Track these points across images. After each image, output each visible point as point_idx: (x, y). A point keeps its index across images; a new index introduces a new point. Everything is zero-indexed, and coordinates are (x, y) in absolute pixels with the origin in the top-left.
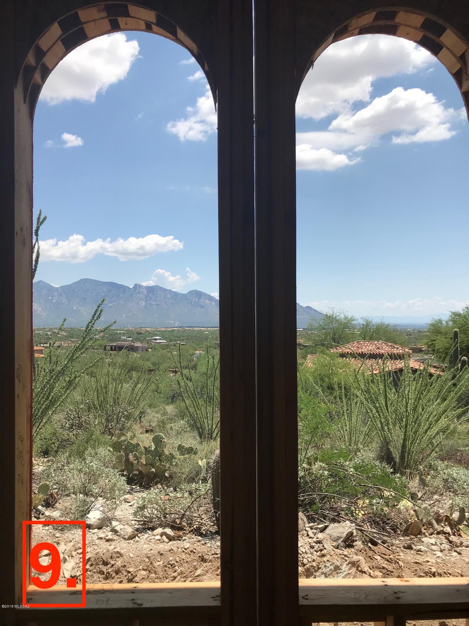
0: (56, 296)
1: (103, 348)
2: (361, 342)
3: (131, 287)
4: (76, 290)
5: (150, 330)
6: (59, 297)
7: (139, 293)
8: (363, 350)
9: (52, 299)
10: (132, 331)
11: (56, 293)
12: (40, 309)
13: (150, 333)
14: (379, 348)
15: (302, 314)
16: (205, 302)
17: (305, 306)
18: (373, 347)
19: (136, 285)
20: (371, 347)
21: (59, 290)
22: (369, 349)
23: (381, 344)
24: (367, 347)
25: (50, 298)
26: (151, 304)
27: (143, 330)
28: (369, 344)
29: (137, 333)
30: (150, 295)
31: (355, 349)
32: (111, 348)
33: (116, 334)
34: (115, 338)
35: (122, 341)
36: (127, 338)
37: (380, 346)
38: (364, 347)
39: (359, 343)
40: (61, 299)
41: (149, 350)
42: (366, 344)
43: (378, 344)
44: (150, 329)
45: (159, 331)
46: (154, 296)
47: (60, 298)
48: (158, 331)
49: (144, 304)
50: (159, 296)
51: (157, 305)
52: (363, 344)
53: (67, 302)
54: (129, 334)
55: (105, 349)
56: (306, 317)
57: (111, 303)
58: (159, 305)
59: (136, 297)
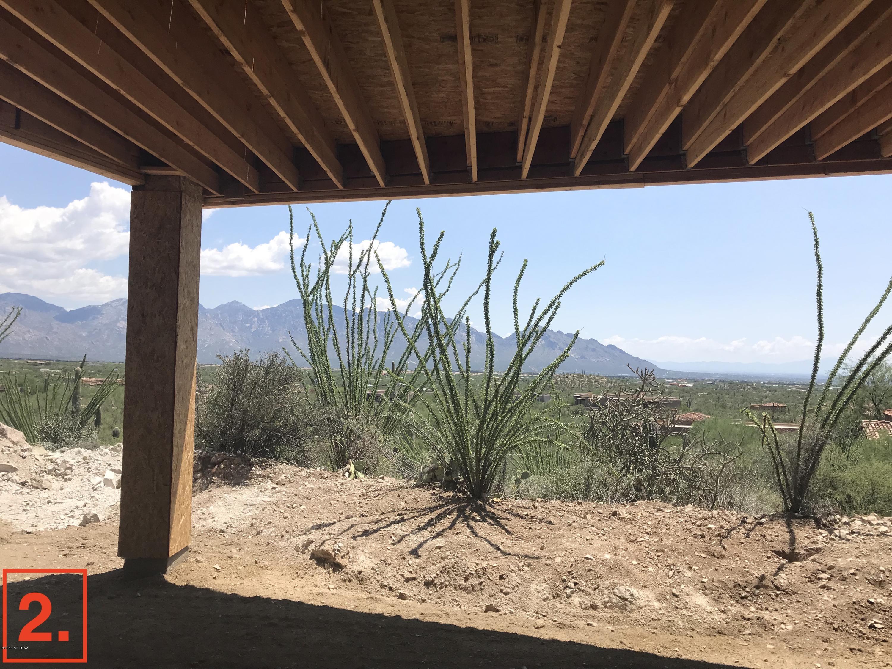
0: (256, 322)
4: (284, 315)
6: (260, 324)
9: (250, 327)
11: (256, 319)
12: (233, 341)
15: (602, 357)
16: (462, 336)
17: (606, 344)
21: (261, 314)
25: (248, 325)
40: (262, 327)
53: (271, 332)
56: (608, 360)
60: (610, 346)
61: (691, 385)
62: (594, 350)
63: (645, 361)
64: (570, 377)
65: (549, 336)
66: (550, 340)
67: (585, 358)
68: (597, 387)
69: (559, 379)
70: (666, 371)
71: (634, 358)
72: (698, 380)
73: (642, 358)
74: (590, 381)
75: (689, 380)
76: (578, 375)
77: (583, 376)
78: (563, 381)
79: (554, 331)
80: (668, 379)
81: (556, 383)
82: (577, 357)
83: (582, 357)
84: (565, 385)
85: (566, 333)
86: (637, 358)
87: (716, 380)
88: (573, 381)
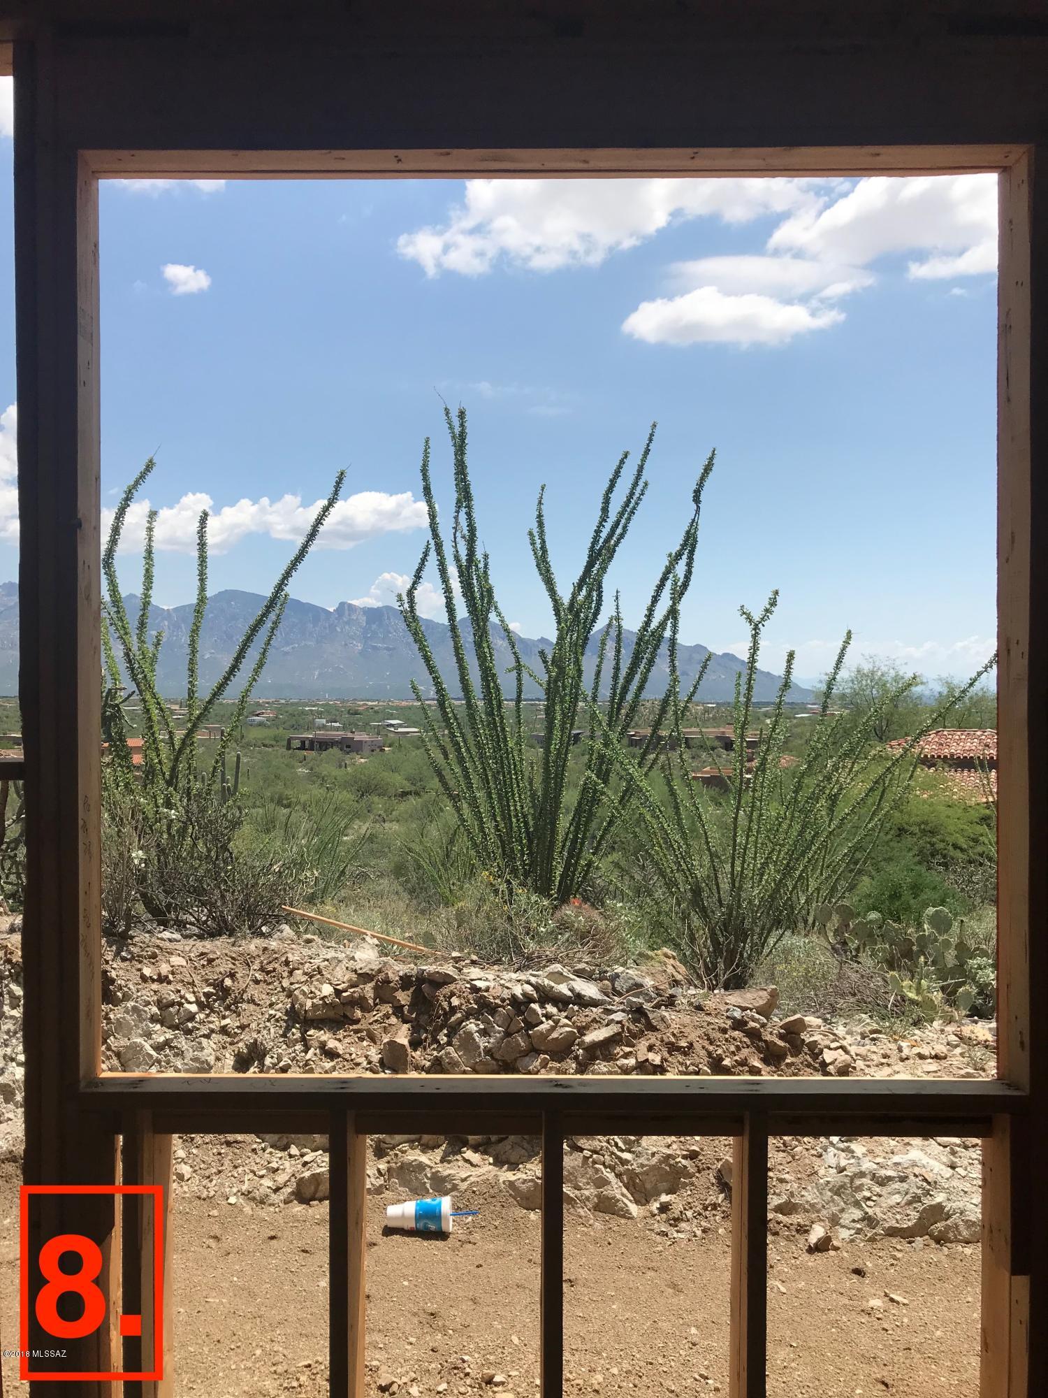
0: (166, 628)
1: (285, 743)
2: (945, 733)
3: (331, 610)
5: (376, 706)
6: (173, 631)
7: (348, 623)
8: (952, 751)
10: (336, 708)
11: (166, 623)
13: (376, 712)
14: (988, 746)
17: (720, 653)
18: (975, 744)
19: (342, 604)
20: (969, 744)
21: (174, 615)
22: (967, 748)
23: (990, 737)
24: (962, 744)
26: (375, 648)
27: (360, 706)
28: (964, 737)
29: (349, 713)
30: (374, 627)
31: (934, 747)
32: (303, 743)
33: (303, 712)
34: (302, 722)
35: (319, 729)
36: (327, 722)
37: (989, 740)
38: (955, 744)
39: (940, 734)
40: (177, 636)
41: (386, 749)
42: (957, 737)
43: (983, 737)
44: (374, 703)
45: (397, 708)
46: (382, 630)
47: (175, 633)
48: (392, 708)
49: (360, 648)
50: (392, 631)
51: (388, 649)
52: (950, 737)
54: (331, 713)
55: (289, 747)
57: (287, 644)
58: (394, 649)
59: (342, 632)
60: (726, 655)
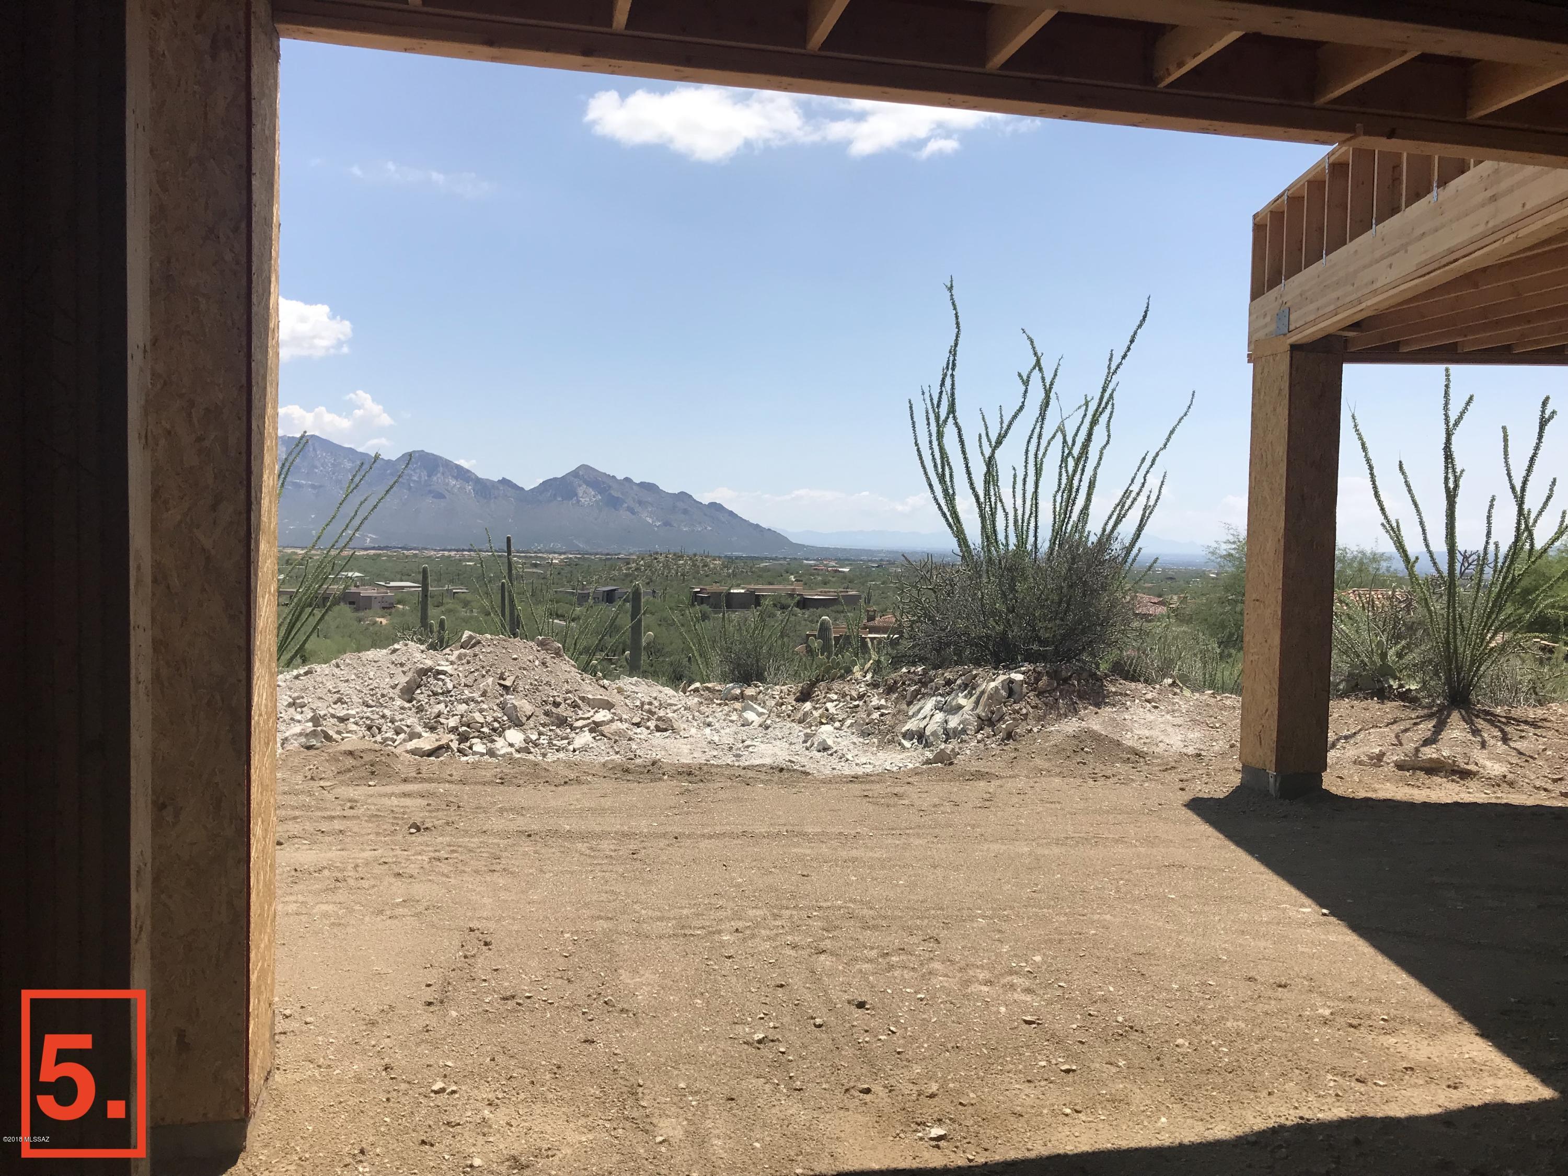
15: (700, 523)
56: (709, 528)
60: (713, 505)
61: (846, 570)
62: (685, 512)
63: (769, 530)
64: (662, 558)
65: (610, 487)
66: (610, 494)
67: (671, 525)
68: (707, 576)
69: (642, 562)
70: (804, 546)
71: (751, 525)
72: (854, 560)
73: (764, 525)
74: (694, 565)
75: (842, 562)
76: (675, 555)
77: (682, 557)
78: (649, 566)
79: (619, 478)
80: (807, 560)
81: (636, 569)
82: (658, 524)
83: (667, 524)
84: (653, 573)
85: (638, 482)
86: (757, 525)
87: (881, 560)
88: (666, 566)
